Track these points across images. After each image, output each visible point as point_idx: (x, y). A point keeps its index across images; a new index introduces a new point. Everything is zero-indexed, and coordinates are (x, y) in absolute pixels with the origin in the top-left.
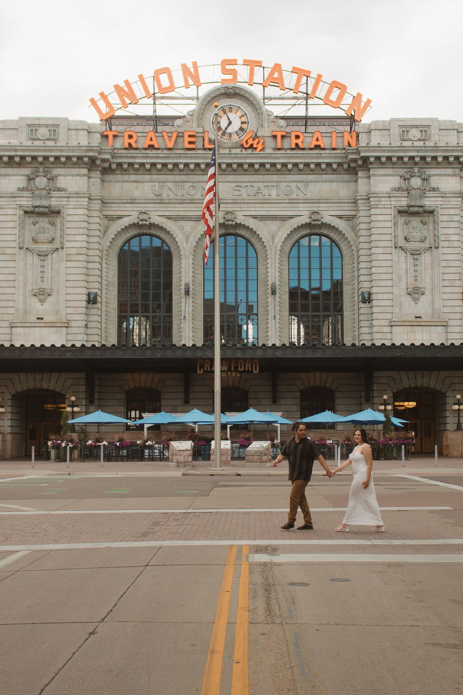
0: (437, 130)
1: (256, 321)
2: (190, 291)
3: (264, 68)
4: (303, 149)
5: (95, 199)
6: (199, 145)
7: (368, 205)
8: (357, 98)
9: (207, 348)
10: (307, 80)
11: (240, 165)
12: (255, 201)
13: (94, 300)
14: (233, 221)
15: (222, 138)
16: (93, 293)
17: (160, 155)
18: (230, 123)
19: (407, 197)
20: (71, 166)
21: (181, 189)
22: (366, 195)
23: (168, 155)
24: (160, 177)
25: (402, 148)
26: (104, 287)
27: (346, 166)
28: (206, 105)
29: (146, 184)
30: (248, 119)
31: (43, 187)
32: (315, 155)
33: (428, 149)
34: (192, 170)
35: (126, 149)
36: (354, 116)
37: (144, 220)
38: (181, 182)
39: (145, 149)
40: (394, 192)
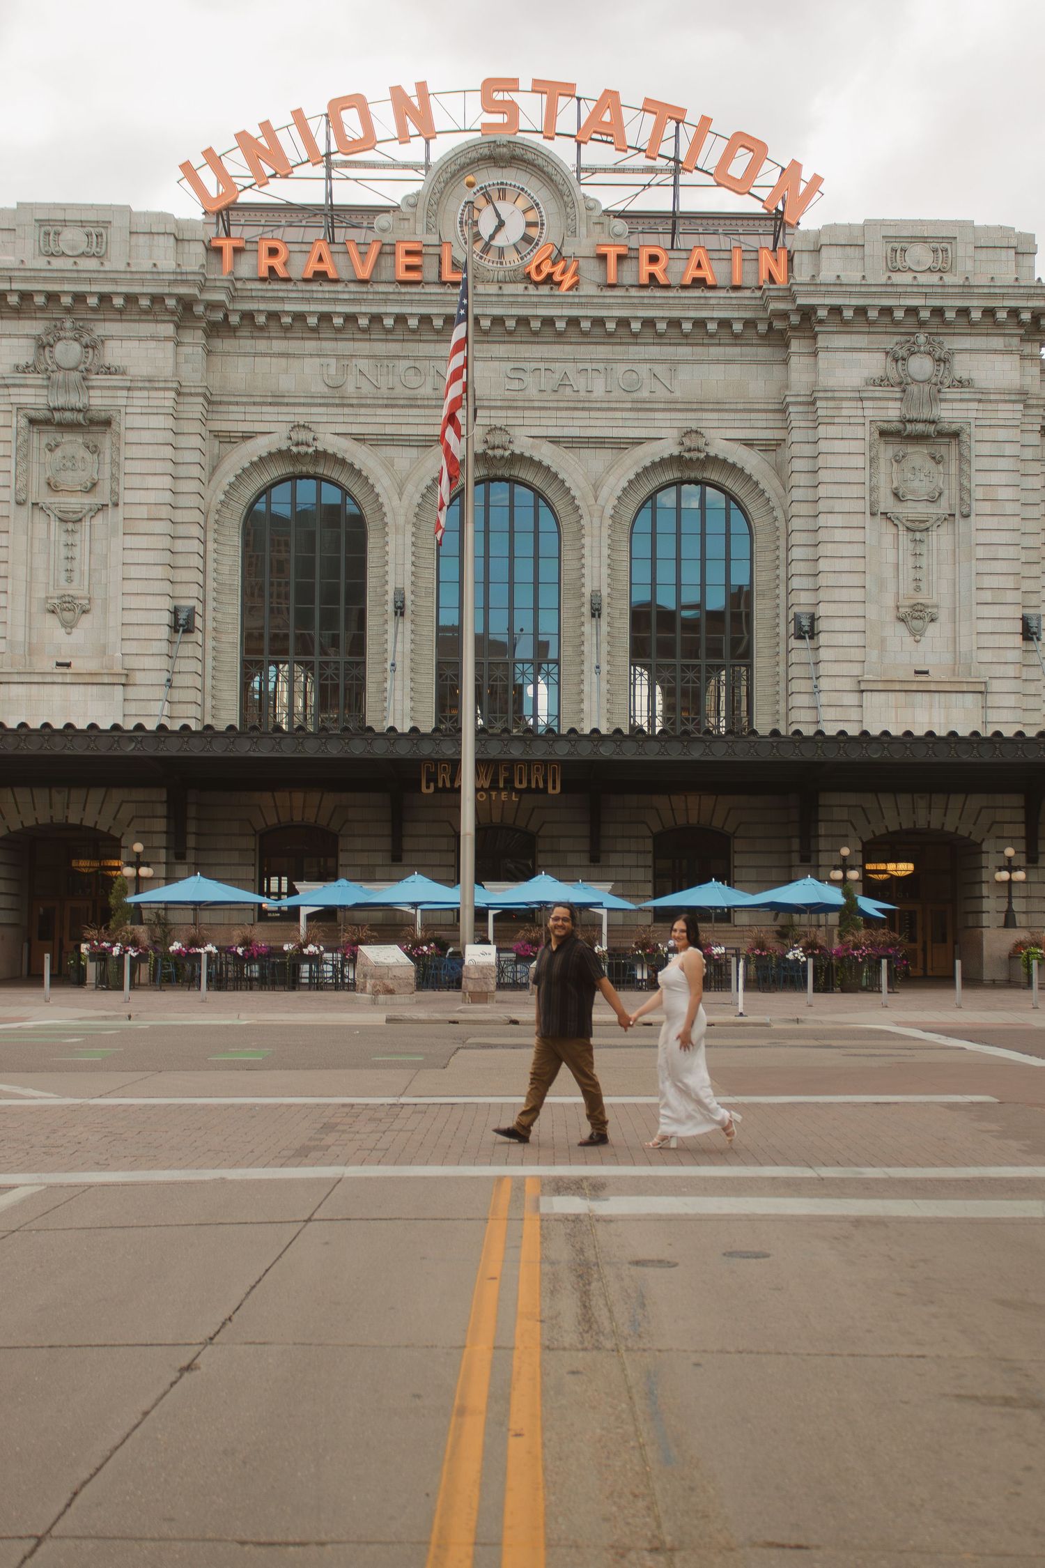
0: (971, 248)
1: (556, 677)
2: (406, 607)
3: (579, 99)
4: (667, 287)
5: (191, 394)
6: (430, 273)
7: (811, 417)
8: (791, 172)
9: (444, 736)
10: (677, 128)
11: (523, 321)
12: (555, 405)
13: (187, 623)
14: (505, 450)
15: (481, 258)
16: (184, 607)
17: (341, 296)
18: (501, 224)
19: (901, 400)
20: (137, 318)
21: (388, 373)
22: (808, 393)
23: (358, 296)
24: (341, 344)
25: (890, 288)
26: (211, 595)
27: (762, 328)
28: (446, 184)
29: (307, 361)
30: (541, 216)
31: (72, 365)
32: (694, 302)
33: (951, 290)
34: (414, 331)
35: (263, 280)
36: (782, 213)
37: (302, 444)
38: (388, 357)
39: (306, 280)
40: (871, 388)
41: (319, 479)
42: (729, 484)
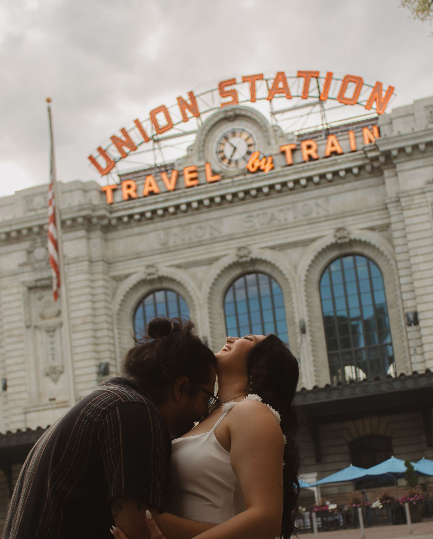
3: (267, 80)
4: (317, 159)
6: (202, 179)
7: (400, 208)
8: (377, 88)
11: (247, 192)
12: (269, 230)
13: (105, 370)
14: (247, 257)
15: (228, 167)
16: (104, 363)
17: (159, 200)
18: (235, 149)
20: (68, 230)
21: (188, 232)
22: (397, 196)
23: (166, 199)
24: (164, 223)
26: (118, 354)
27: (368, 168)
30: (254, 140)
31: (42, 258)
32: (331, 163)
34: (196, 209)
35: (125, 201)
37: (151, 274)
38: (186, 225)
39: (145, 196)
40: (428, 186)
41: (166, 290)
42: (367, 252)
